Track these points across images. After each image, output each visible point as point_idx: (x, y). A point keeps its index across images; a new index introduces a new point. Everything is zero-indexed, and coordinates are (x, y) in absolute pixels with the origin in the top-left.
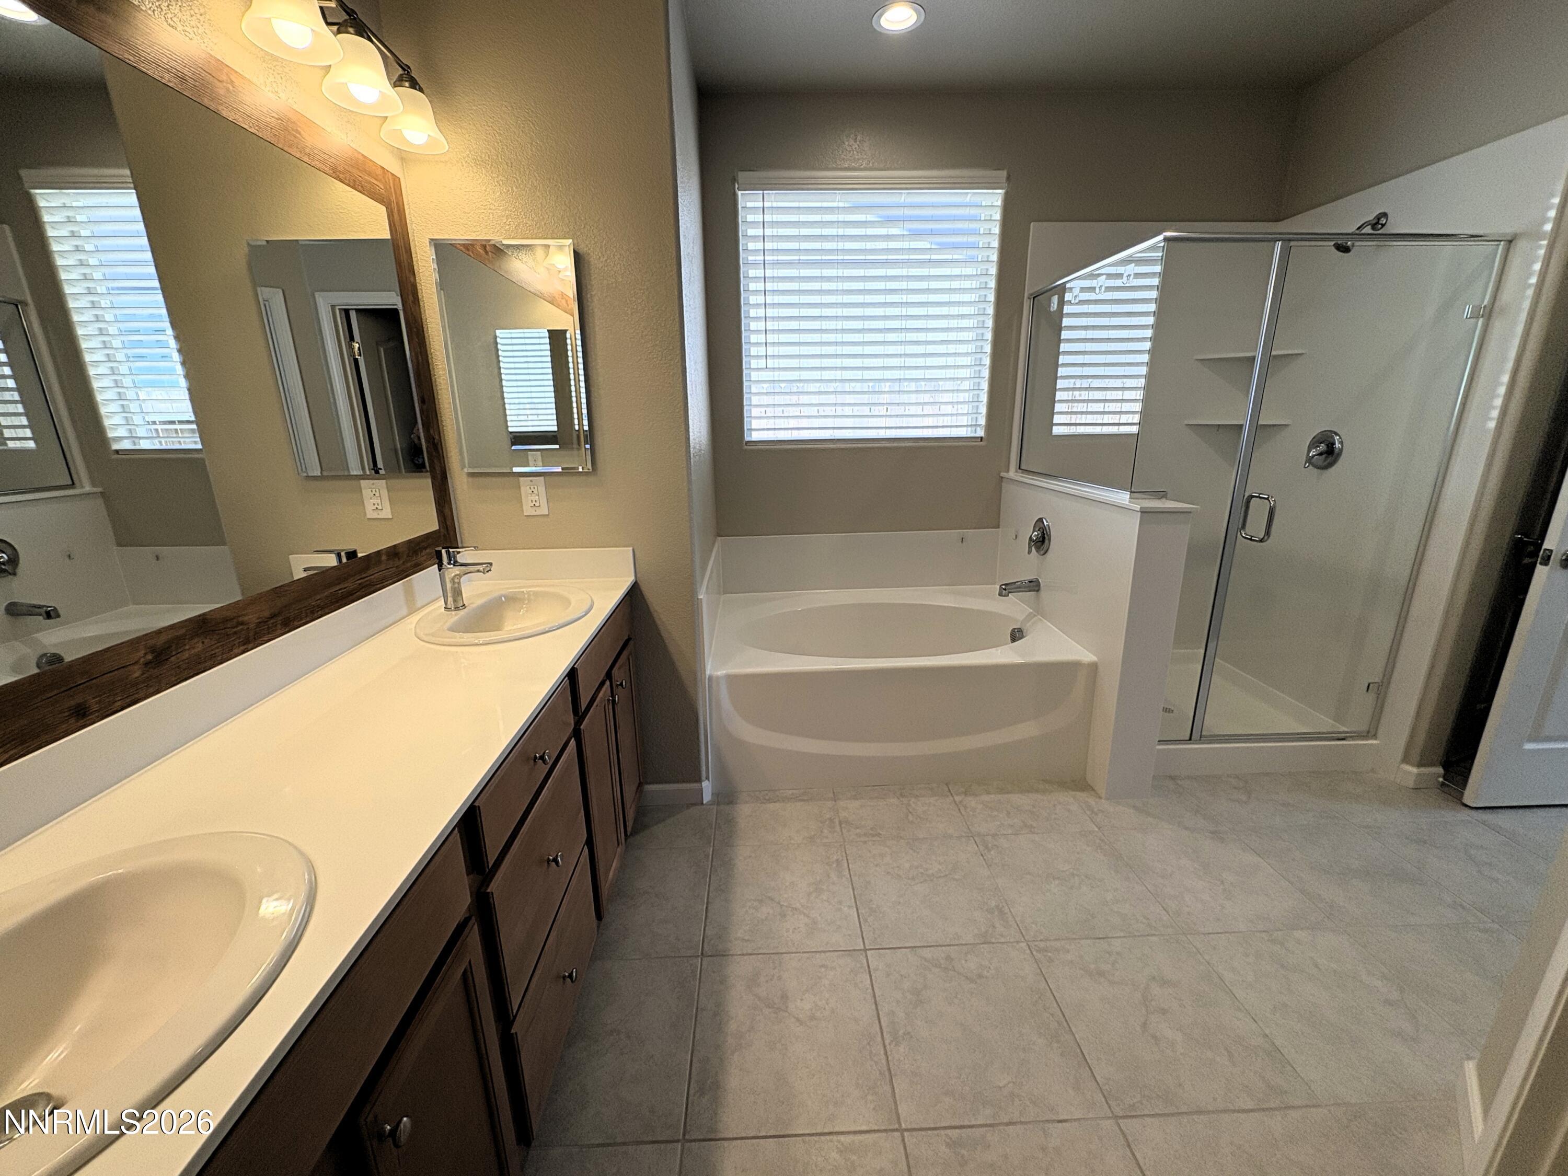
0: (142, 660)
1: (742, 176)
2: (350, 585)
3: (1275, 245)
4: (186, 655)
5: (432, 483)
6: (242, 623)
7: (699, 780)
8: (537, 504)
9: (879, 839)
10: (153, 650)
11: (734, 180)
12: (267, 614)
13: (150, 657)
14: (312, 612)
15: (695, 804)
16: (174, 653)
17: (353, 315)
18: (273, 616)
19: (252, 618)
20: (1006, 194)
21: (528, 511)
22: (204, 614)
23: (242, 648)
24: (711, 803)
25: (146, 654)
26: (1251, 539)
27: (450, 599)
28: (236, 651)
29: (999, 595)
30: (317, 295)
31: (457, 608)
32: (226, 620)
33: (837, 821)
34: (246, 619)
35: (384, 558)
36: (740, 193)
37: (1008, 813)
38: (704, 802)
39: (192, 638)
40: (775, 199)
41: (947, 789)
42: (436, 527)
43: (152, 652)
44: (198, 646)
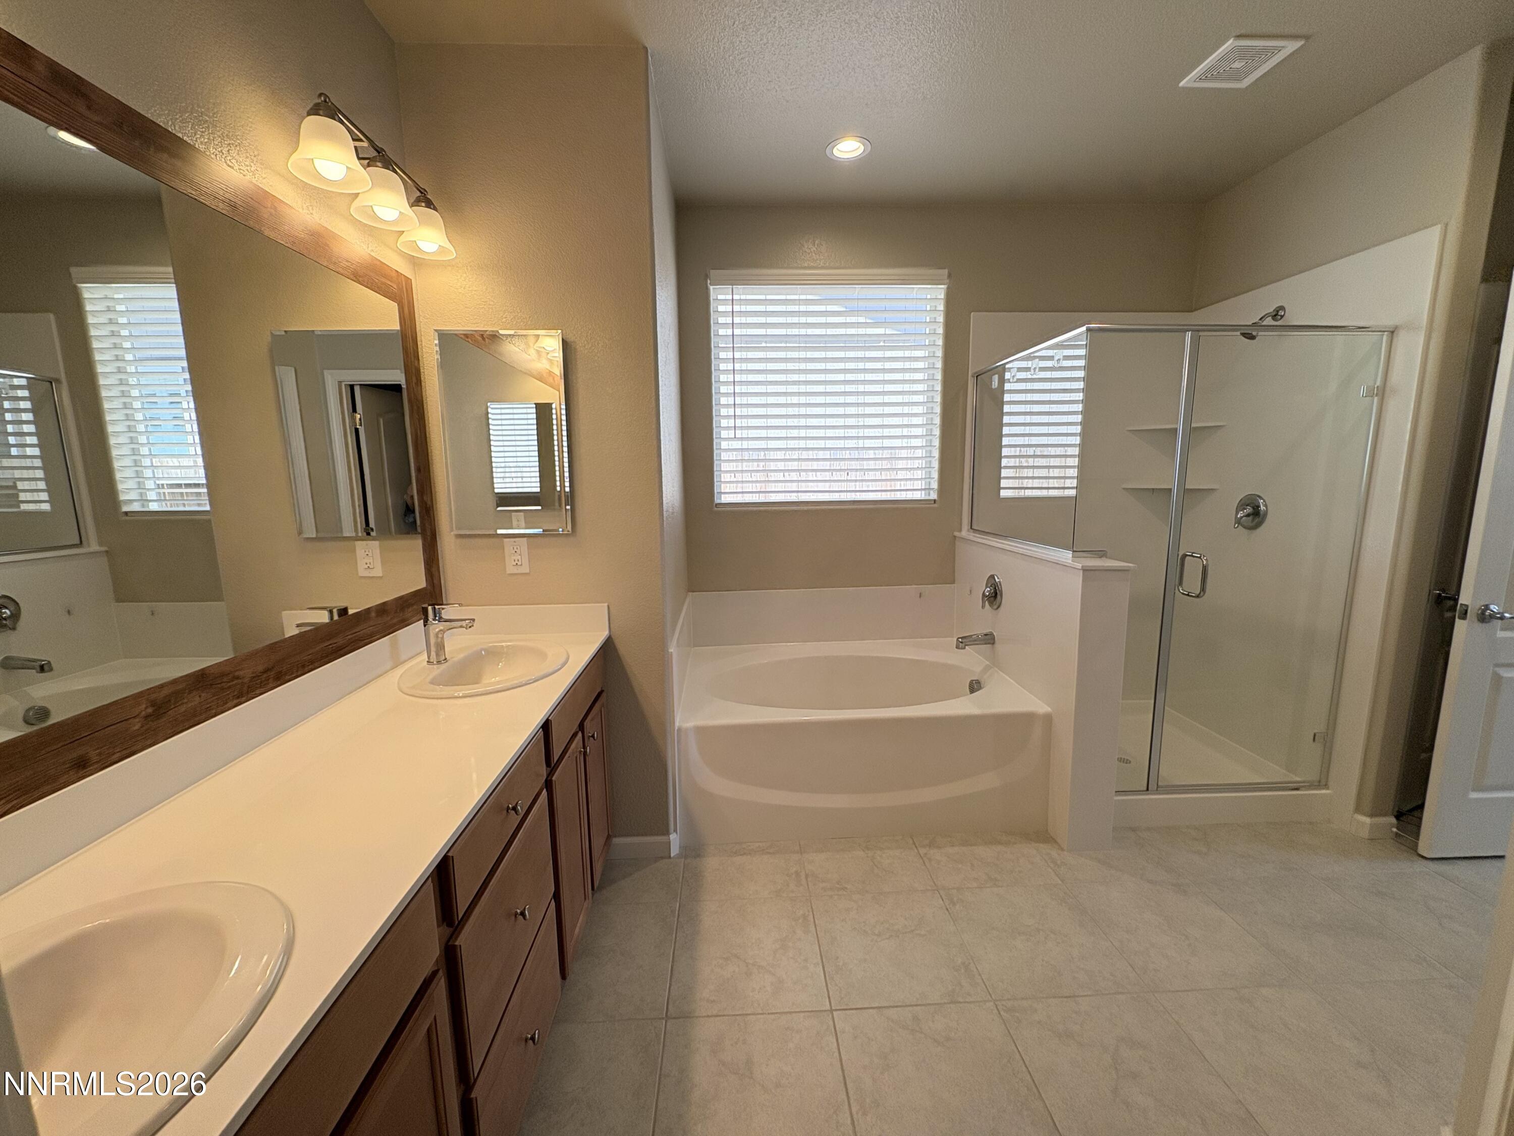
0: (144, 713)
1: (713, 273)
2: (340, 641)
3: (1185, 336)
4: (183, 709)
5: (423, 544)
6: (238, 678)
7: (667, 833)
8: (519, 563)
9: (845, 893)
10: (153, 704)
11: (707, 276)
12: (261, 668)
13: (150, 710)
14: (303, 666)
15: (662, 858)
16: (173, 706)
17: (357, 390)
18: (266, 671)
19: (247, 673)
20: (948, 288)
21: (510, 569)
22: (203, 670)
23: (235, 701)
24: (679, 856)
25: (146, 708)
26: (1188, 595)
27: (433, 654)
28: (229, 705)
29: (956, 648)
30: (326, 372)
31: (439, 662)
32: (223, 675)
33: (803, 875)
34: (241, 673)
35: (373, 614)
36: (711, 288)
37: (972, 865)
38: (672, 855)
39: (190, 693)
40: (742, 293)
41: (911, 842)
42: (423, 584)
43: (152, 706)
44: (194, 700)
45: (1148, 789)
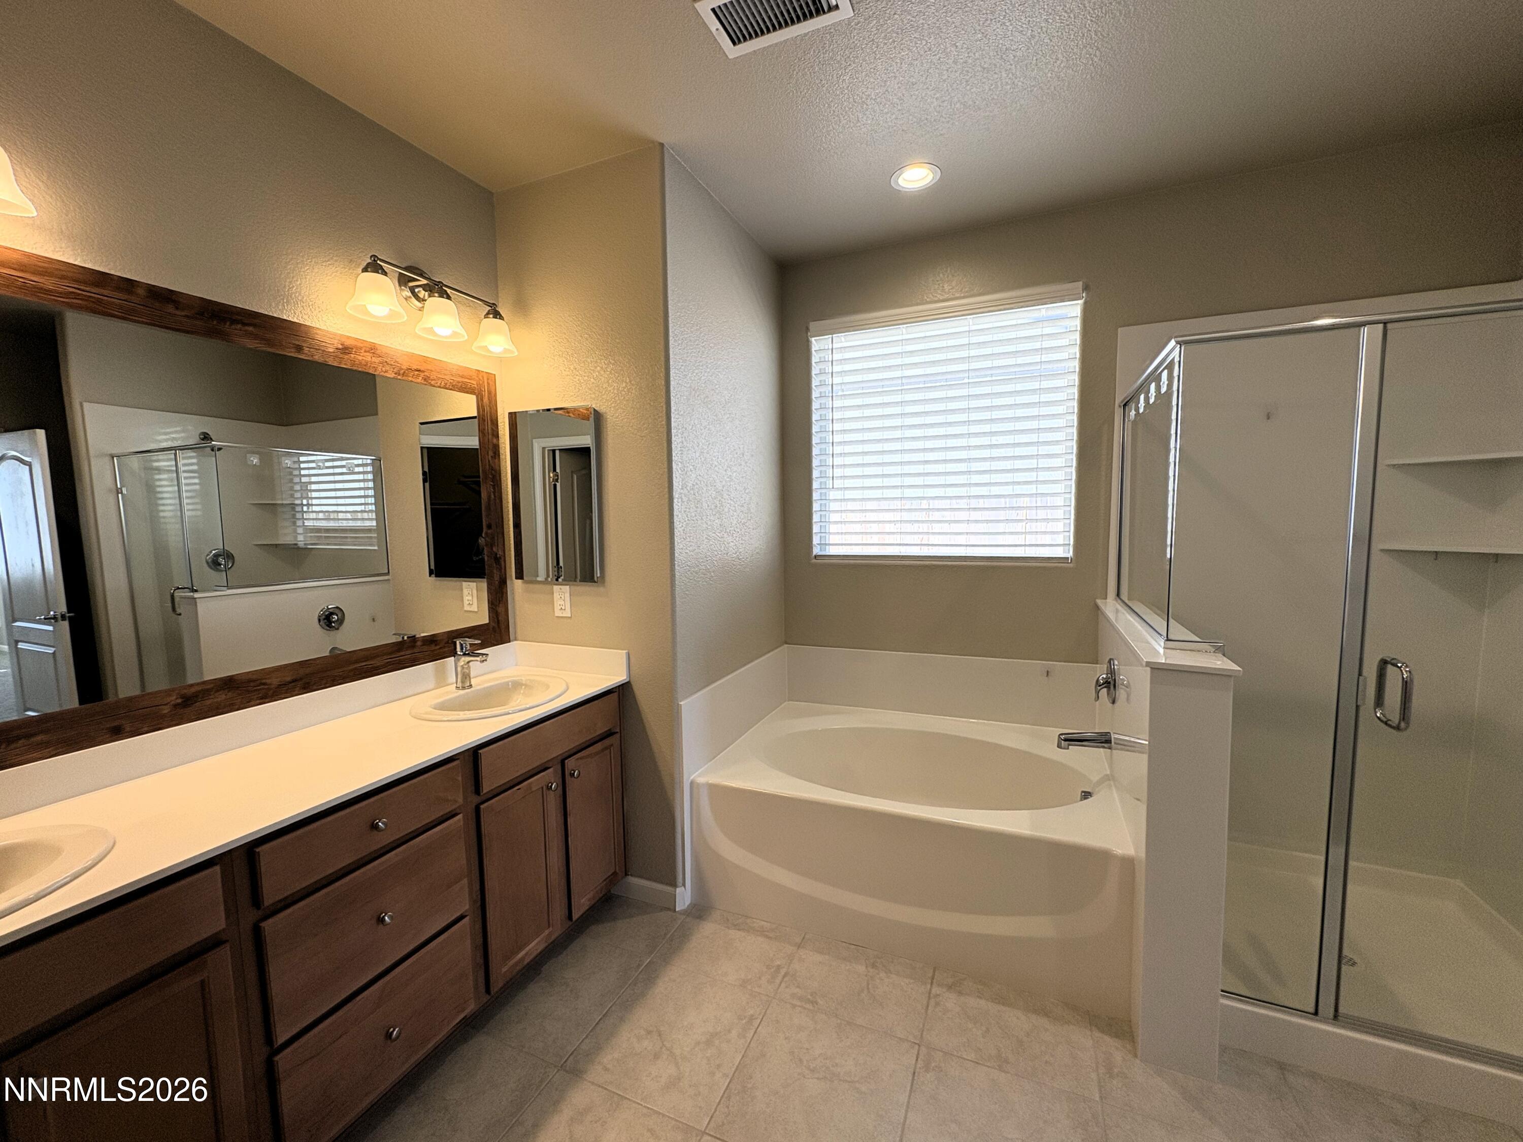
0: (173, 702)
1: (813, 325)
2: (377, 662)
3: (1360, 331)
4: (208, 702)
5: (488, 588)
6: (264, 684)
7: (674, 885)
8: (563, 608)
9: (811, 1008)
10: (182, 696)
11: (807, 329)
12: (289, 679)
13: (179, 701)
14: (333, 681)
15: (669, 909)
16: (200, 700)
18: (294, 681)
19: (275, 681)
20: (1085, 303)
21: (558, 613)
22: (233, 676)
23: (258, 701)
24: (681, 913)
25: (177, 699)
26: (1386, 723)
27: (459, 680)
28: (252, 703)
29: (1058, 747)
31: (464, 688)
32: (250, 681)
33: (783, 971)
34: (268, 681)
35: (419, 643)
36: (813, 339)
37: (988, 1030)
38: (677, 910)
39: (217, 691)
40: (842, 340)
41: (930, 975)
42: (486, 621)
43: (182, 698)
44: (221, 697)
45: (1316, 1013)
